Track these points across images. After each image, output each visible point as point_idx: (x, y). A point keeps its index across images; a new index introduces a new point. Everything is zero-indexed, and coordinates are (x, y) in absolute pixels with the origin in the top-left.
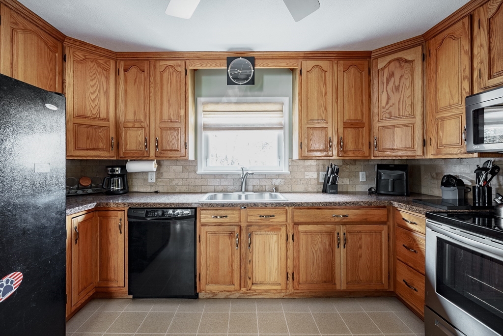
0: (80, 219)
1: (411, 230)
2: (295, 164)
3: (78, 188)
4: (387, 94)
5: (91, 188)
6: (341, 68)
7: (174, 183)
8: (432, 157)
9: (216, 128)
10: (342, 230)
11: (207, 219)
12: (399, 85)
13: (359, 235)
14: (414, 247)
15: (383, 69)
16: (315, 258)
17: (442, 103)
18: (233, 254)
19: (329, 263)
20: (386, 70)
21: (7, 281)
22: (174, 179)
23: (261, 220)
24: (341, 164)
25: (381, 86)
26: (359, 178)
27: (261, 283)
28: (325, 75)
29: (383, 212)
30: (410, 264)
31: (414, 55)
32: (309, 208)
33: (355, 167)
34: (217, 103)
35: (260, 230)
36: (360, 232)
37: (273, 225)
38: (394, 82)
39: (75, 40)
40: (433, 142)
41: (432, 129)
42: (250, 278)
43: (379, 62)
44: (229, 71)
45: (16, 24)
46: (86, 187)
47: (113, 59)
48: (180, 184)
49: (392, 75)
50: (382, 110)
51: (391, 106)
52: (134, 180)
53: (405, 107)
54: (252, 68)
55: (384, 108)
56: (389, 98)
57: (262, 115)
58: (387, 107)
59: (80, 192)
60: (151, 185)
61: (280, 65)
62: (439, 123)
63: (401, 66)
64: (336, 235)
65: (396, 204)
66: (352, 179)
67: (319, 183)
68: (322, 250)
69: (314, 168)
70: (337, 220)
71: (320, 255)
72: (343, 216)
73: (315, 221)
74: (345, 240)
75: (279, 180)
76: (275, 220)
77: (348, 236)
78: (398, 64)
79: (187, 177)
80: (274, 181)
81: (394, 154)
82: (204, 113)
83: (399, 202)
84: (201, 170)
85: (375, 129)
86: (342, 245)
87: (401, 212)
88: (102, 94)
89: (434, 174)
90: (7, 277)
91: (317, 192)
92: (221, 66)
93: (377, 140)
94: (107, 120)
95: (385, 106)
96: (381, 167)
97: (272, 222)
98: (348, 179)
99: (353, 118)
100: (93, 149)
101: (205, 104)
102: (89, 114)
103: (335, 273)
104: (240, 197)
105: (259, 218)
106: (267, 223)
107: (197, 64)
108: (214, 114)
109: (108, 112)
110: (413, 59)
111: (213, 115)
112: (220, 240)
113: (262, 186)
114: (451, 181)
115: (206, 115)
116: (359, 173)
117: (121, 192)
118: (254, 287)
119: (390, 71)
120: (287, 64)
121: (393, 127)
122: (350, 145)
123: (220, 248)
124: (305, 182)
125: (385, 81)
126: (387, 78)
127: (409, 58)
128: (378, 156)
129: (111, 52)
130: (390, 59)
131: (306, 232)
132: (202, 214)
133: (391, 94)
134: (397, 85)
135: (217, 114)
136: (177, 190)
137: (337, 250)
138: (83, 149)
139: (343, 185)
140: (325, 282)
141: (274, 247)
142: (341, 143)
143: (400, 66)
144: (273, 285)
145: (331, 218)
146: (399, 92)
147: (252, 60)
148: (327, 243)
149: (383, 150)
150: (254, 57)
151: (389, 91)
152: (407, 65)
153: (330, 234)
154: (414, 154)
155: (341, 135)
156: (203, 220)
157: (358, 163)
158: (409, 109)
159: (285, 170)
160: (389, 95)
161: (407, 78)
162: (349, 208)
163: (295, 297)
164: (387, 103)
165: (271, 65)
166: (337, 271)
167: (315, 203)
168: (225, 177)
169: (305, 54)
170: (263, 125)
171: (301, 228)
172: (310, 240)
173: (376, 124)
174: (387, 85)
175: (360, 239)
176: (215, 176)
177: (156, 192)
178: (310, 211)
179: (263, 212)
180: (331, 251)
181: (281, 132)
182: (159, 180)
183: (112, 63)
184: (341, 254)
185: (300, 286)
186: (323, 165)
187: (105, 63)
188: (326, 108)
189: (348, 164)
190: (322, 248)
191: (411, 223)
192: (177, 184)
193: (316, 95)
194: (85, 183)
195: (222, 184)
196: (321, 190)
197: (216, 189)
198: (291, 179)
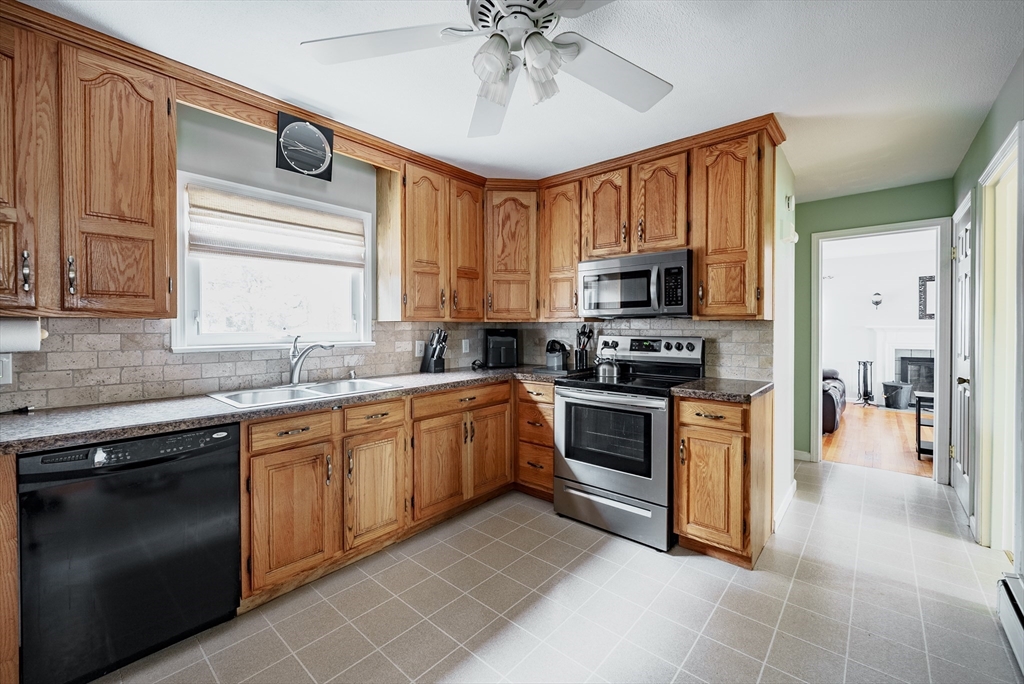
1: (536, 402)
2: (381, 328)
4: (503, 239)
6: (454, 191)
7: (92, 380)
8: (545, 321)
9: (226, 249)
10: (468, 417)
11: (267, 442)
12: (515, 232)
13: (485, 421)
14: (539, 421)
15: (498, 207)
16: (441, 466)
17: (556, 264)
20: (502, 208)
22: (89, 370)
23: (368, 423)
25: (496, 229)
26: (461, 348)
27: (369, 531)
28: (436, 195)
29: (504, 388)
30: (536, 441)
31: (529, 199)
32: (433, 394)
33: (460, 332)
34: (228, 193)
35: (366, 441)
36: (486, 417)
37: (386, 429)
38: (510, 226)
40: (547, 303)
41: (544, 288)
42: (350, 529)
43: (493, 196)
44: (281, 140)
48: (113, 381)
49: (508, 218)
50: (496, 259)
51: (506, 256)
53: (521, 260)
54: (328, 149)
55: (499, 257)
56: (504, 246)
57: (326, 237)
58: (503, 256)
61: (373, 158)
62: (553, 284)
63: (518, 211)
64: (463, 426)
65: (519, 376)
66: (456, 351)
67: (414, 359)
68: (448, 451)
69: (408, 336)
70: (465, 405)
71: (446, 459)
72: (470, 399)
73: (440, 411)
74: (473, 431)
75: (356, 357)
76: (389, 420)
77: (475, 424)
78: (514, 206)
79: (139, 362)
80: (347, 358)
81: (510, 316)
82: (194, 209)
83: (522, 372)
85: (490, 283)
86: (469, 439)
87: (525, 385)
89: (537, 340)
91: (414, 373)
92: (260, 124)
93: (492, 296)
95: (500, 254)
96: (490, 332)
97: (384, 423)
99: (467, 265)
101: (193, 188)
103: (461, 479)
105: (365, 421)
106: (376, 428)
107: (200, 98)
108: (222, 217)
110: (528, 204)
111: (216, 218)
112: (295, 476)
113: (325, 370)
114: (555, 347)
115: (197, 214)
116: (462, 342)
118: (358, 542)
119: (506, 211)
120: (384, 161)
121: (508, 282)
122: (464, 304)
123: (296, 491)
124: (396, 358)
125: (501, 222)
126: (503, 220)
127: (525, 202)
128: (494, 318)
130: (505, 197)
131: (429, 431)
132: (256, 433)
133: (507, 241)
134: (513, 230)
135: (237, 220)
136: (104, 398)
137: (463, 446)
139: (449, 359)
140: (451, 496)
141: (389, 463)
142: (454, 298)
143: (516, 208)
144: (387, 525)
145: (457, 405)
146: (515, 240)
147: (329, 134)
148: (454, 441)
149: (498, 311)
150: (332, 131)
151: (505, 237)
152: (523, 210)
153: (456, 426)
154: (526, 317)
155: (454, 287)
156: (257, 446)
157: (461, 327)
158: (524, 263)
159: (364, 338)
160: (505, 242)
161: (522, 224)
162: (477, 387)
164: (503, 252)
165: (358, 153)
166: (464, 475)
167: (442, 385)
168: (247, 357)
169: (411, 154)
170: (329, 256)
171: (424, 425)
172: (434, 440)
173: (490, 276)
174: (503, 229)
175: (487, 425)
176: (220, 356)
177: (23, 411)
178: (435, 398)
179: (370, 410)
180: (457, 448)
181: (360, 272)
184: (468, 450)
185: (423, 512)
186: (420, 330)
188: (437, 246)
190: (448, 448)
191: (538, 394)
192: (101, 383)
193: (425, 223)
195: (238, 373)
196: (418, 369)
197: (214, 384)
198: (375, 354)
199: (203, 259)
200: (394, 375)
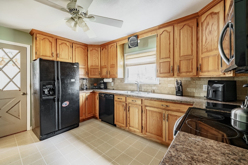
0: (88, 94)
2: (163, 80)
3: (94, 86)
4: (206, 36)
5: (97, 86)
6: (178, 28)
10: (166, 113)
12: (211, 30)
13: (176, 117)
15: (204, 21)
16: (153, 123)
18: (124, 113)
19: (159, 127)
21: (66, 103)
24: (190, 80)
25: (203, 33)
26: (203, 88)
27: (133, 127)
28: (170, 34)
31: (219, 8)
33: (200, 81)
35: (132, 106)
37: (136, 105)
38: (209, 28)
39: (90, 45)
43: (202, 18)
44: (129, 43)
45: (76, 46)
46: (95, 86)
47: (99, 47)
49: (208, 24)
50: (203, 47)
51: (207, 44)
52: (108, 85)
53: (214, 44)
56: (206, 39)
59: (94, 87)
60: (112, 87)
64: (163, 115)
66: (197, 89)
68: (156, 120)
69: (173, 82)
70: (163, 107)
71: (155, 122)
72: (167, 106)
75: (155, 87)
76: (137, 103)
77: (169, 116)
78: (211, 17)
80: (153, 87)
81: (209, 74)
82: (126, 60)
84: (126, 82)
85: (200, 59)
86: (166, 120)
88: (97, 59)
90: (66, 102)
92: (126, 42)
93: (201, 66)
94: (98, 66)
95: (204, 44)
98: (195, 89)
99: (186, 54)
100: (95, 75)
101: (127, 56)
102: (94, 65)
103: (162, 133)
104: (127, 92)
105: (132, 101)
109: (98, 64)
110: (219, 11)
112: (120, 107)
113: (148, 89)
116: (203, 86)
117: (103, 88)
118: (130, 128)
119: (207, 22)
120: (151, 34)
123: (120, 110)
124: (168, 89)
126: (206, 27)
127: (217, 11)
128: (201, 75)
129: (99, 45)
130: (207, 15)
131: (149, 111)
137: (164, 122)
138: (92, 75)
139: (191, 92)
141: (137, 114)
143: (212, 17)
145: (161, 106)
146: (211, 34)
148: (159, 117)
149: (204, 72)
150: (137, 35)
152: (216, 16)
153: (160, 113)
154: (217, 74)
155: (178, 64)
157: (202, 79)
158: (216, 45)
160: (207, 37)
161: (215, 24)
163: (148, 139)
164: (206, 42)
165: (144, 36)
171: (147, 108)
172: (151, 114)
173: (201, 56)
174: (206, 31)
175: (176, 119)
177: (113, 89)
180: (161, 122)
182: (114, 85)
183: (99, 48)
184: (166, 125)
185: (147, 133)
187: (98, 49)
188: (170, 51)
189: (194, 80)
190: (156, 119)
192: (119, 87)
193: (164, 45)
194: (95, 85)
197: (129, 89)
198: (161, 87)
199: (129, 67)
200: (167, 94)
